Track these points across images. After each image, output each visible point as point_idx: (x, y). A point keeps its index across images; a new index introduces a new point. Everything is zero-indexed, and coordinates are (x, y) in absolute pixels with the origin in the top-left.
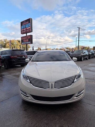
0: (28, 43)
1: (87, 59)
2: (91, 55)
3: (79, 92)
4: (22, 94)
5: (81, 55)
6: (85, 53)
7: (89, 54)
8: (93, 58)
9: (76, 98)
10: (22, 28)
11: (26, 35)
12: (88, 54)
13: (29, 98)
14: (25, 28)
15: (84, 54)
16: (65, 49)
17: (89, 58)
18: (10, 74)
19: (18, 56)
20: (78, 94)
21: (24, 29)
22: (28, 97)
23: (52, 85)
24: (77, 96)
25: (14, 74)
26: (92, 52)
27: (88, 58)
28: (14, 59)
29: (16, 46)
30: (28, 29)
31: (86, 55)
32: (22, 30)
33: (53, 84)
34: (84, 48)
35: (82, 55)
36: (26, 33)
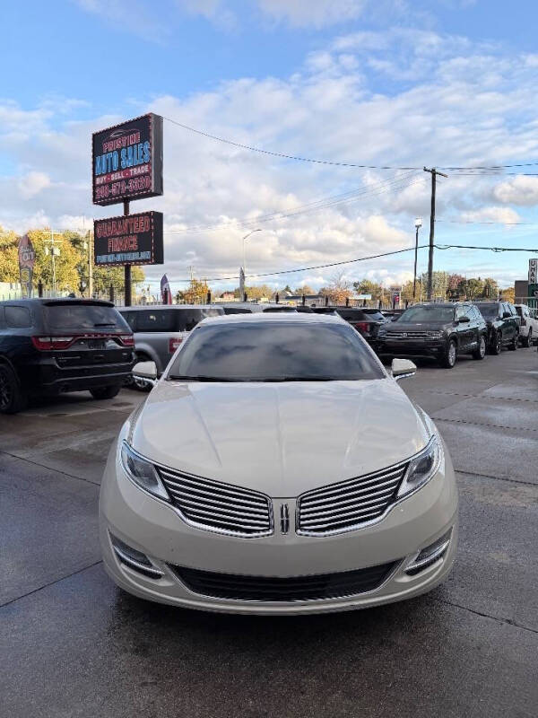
0: (135, 256)
1: (475, 355)
2: (500, 329)
3: (425, 551)
4: (122, 560)
5: (445, 333)
6: (465, 320)
7: (490, 327)
8: (511, 348)
9: (406, 579)
10: (102, 169)
11: (121, 214)
12: (483, 326)
13: (163, 583)
14: (120, 169)
15: (462, 327)
16: (351, 289)
17: (491, 351)
18: (32, 445)
19: (78, 338)
20: (417, 561)
21: (114, 177)
22: (157, 577)
23: (284, 512)
24: (411, 573)
25: (57, 445)
26: (506, 315)
27: (482, 351)
28: (57, 355)
29: (55, 268)
30: (139, 176)
31: (473, 334)
32: (98, 181)
33: (293, 506)
34: (460, 288)
35: (449, 332)
36: (126, 201)
